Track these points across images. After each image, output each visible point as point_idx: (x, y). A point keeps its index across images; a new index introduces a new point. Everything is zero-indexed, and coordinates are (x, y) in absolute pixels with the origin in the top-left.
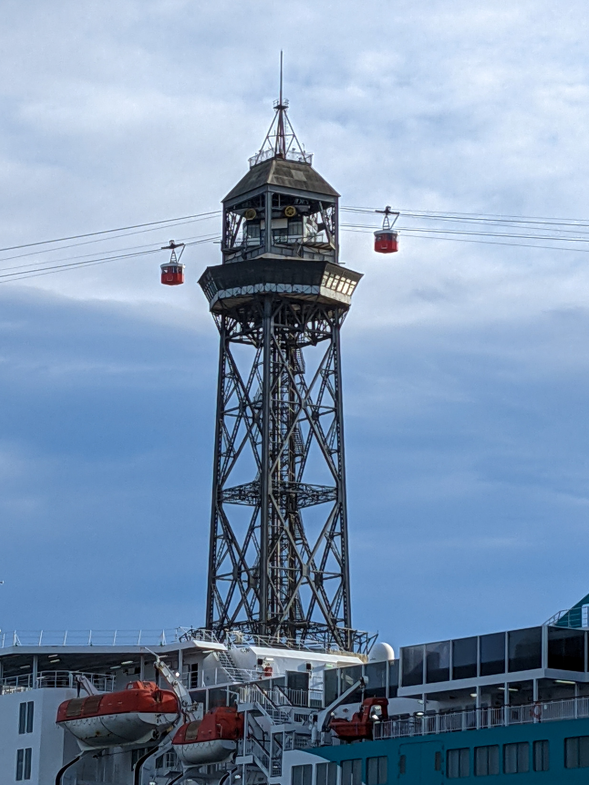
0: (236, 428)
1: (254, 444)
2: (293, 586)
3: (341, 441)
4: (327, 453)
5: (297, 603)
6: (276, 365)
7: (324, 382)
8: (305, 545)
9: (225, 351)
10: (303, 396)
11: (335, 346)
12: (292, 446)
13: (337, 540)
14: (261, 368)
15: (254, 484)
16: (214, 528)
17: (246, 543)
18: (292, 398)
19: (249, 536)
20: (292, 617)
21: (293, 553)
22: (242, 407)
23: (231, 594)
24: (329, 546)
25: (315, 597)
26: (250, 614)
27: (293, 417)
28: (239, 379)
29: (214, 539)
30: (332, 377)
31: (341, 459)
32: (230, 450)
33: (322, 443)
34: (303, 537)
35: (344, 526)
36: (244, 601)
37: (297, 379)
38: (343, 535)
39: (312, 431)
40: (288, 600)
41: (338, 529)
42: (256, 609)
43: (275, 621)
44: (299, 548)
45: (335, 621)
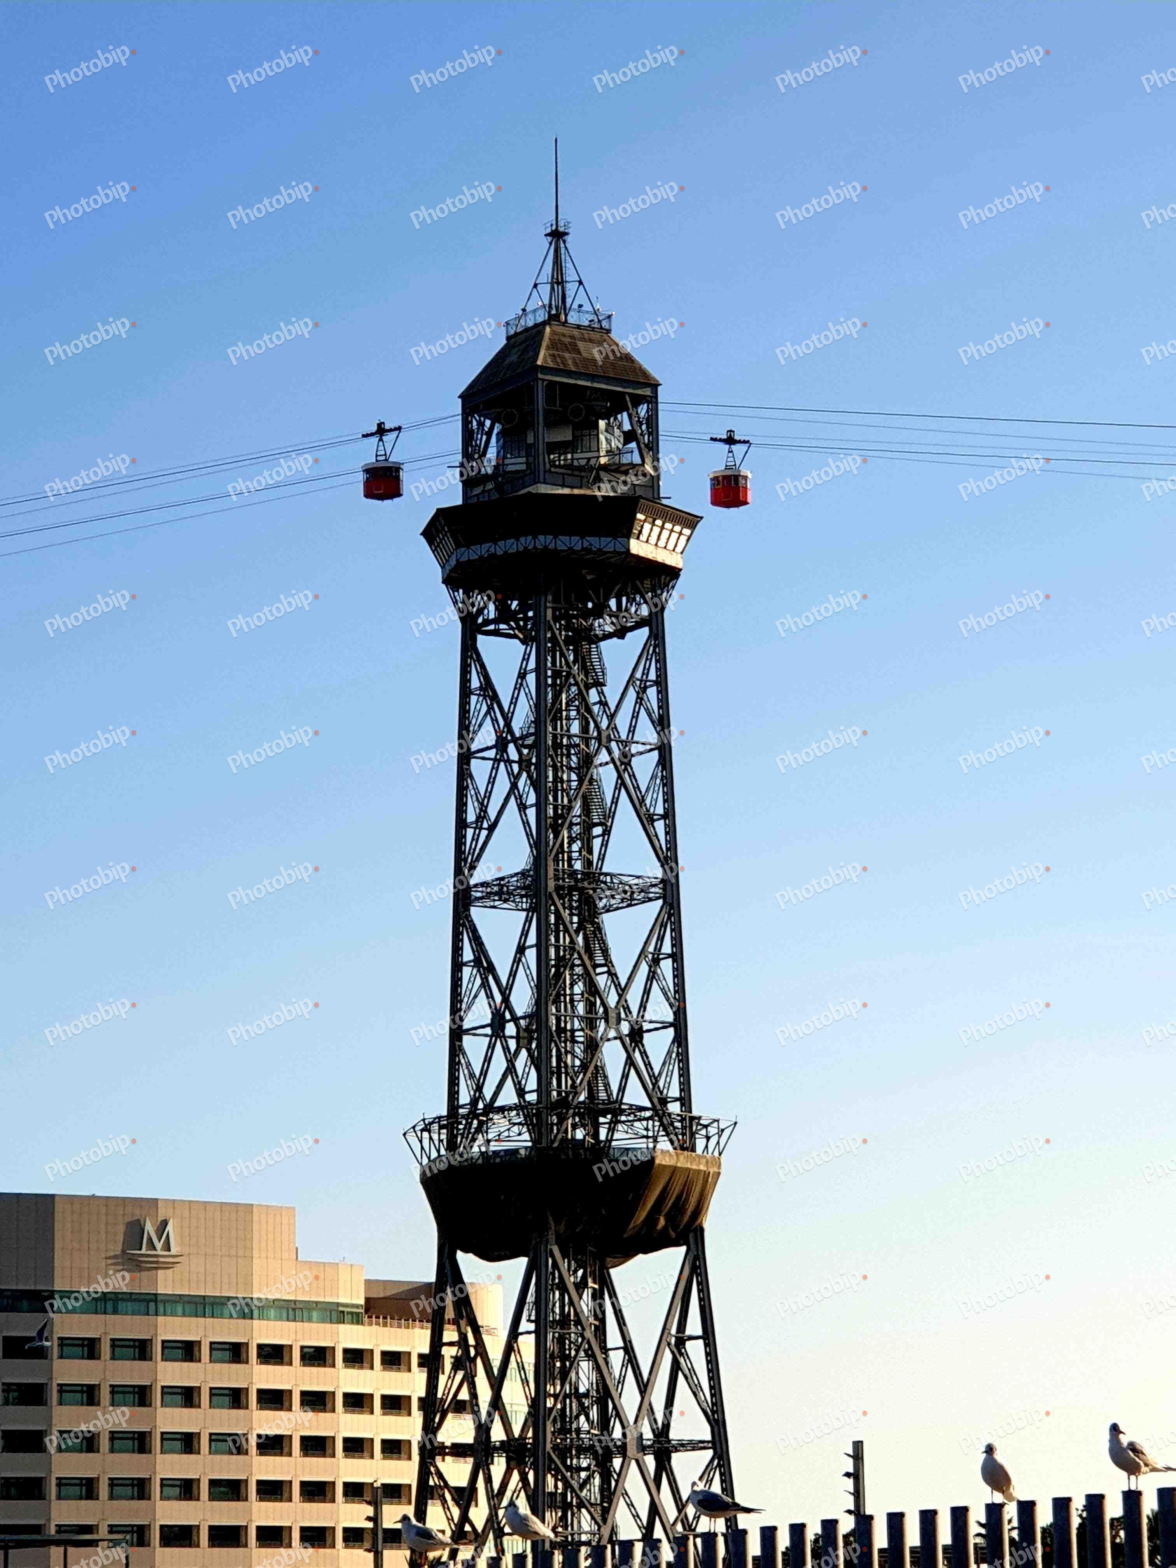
0: (492, 781)
1: (522, 807)
2: (593, 1046)
3: (669, 799)
4: (647, 820)
5: (600, 1072)
6: (556, 674)
7: (640, 700)
8: (612, 975)
9: (469, 651)
10: (604, 724)
11: (657, 638)
12: (587, 810)
13: (666, 966)
14: (531, 679)
15: (523, 874)
16: (457, 950)
17: (513, 974)
18: (585, 729)
19: (517, 961)
20: (592, 1095)
21: (592, 989)
22: (501, 745)
23: (488, 1060)
24: (652, 976)
25: (630, 1062)
26: (521, 1092)
27: (587, 761)
28: (495, 698)
29: (457, 966)
30: (652, 692)
31: (671, 831)
32: (482, 815)
33: (638, 804)
34: (608, 962)
35: (678, 942)
36: (511, 1069)
37: (593, 696)
38: (677, 957)
39: (621, 784)
40: (584, 1067)
41: (667, 948)
42: (532, 1083)
43: (563, 1103)
44: (602, 981)
45: (664, 1101)
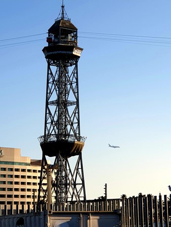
0: (52, 87)
1: (56, 91)
2: (66, 126)
3: (78, 90)
4: (74, 93)
5: (67, 129)
6: (62, 71)
7: (74, 75)
8: (69, 115)
9: (49, 68)
10: (68, 79)
11: (76, 66)
12: (65, 91)
13: (77, 114)
14: (58, 72)
15: (56, 100)
17: (54, 115)
18: (65, 79)
21: (66, 117)
22: (53, 82)
23: (50, 127)
24: (75, 116)
25: (71, 128)
26: (55, 132)
28: (52, 75)
29: (46, 114)
31: (78, 95)
32: (50, 92)
33: (73, 90)
35: (78, 111)
36: (54, 129)
37: (67, 75)
39: (71, 87)
40: (64, 129)
43: (61, 134)
45: (76, 134)
